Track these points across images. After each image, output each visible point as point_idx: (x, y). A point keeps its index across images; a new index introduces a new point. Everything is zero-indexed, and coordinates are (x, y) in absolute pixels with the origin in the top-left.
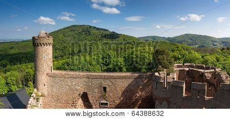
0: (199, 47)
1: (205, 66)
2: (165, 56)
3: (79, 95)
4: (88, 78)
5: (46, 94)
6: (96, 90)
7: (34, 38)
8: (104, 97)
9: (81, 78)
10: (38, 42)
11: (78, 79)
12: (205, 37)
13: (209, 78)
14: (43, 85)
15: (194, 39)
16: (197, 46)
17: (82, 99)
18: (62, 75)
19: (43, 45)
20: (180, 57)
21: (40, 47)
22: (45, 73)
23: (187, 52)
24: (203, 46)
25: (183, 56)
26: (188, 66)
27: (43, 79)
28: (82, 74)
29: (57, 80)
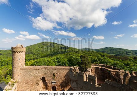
0: (116, 55)
1: (113, 67)
2: (86, 59)
3: (40, 78)
4: (45, 69)
5: (19, 80)
6: (50, 75)
7: (12, 48)
8: (54, 79)
9: (41, 69)
10: (15, 50)
11: (40, 70)
12: (120, 49)
13: (114, 75)
14: (18, 76)
15: (112, 50)
16: (114, 55)
17: (42, 80)
18: (31, 68)
19: (18, 52)
20: (98, 60)
21: (16, 53)
22: (20, 68)
23: (102, 58)
24: (118, 55)
25: (100, 60)
26: (102, 66)
27: (18, 72)
28: (42, 67)
29: (27, 72)
